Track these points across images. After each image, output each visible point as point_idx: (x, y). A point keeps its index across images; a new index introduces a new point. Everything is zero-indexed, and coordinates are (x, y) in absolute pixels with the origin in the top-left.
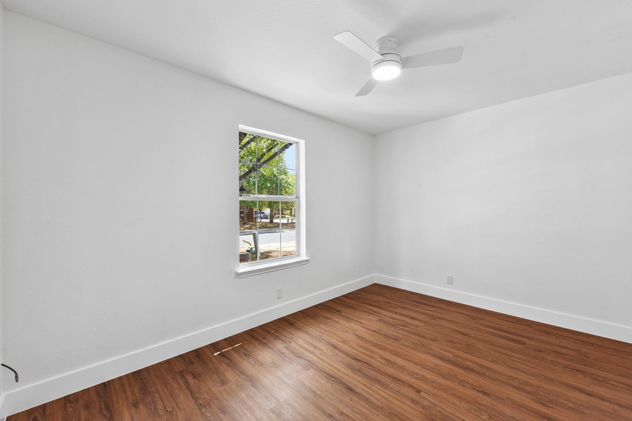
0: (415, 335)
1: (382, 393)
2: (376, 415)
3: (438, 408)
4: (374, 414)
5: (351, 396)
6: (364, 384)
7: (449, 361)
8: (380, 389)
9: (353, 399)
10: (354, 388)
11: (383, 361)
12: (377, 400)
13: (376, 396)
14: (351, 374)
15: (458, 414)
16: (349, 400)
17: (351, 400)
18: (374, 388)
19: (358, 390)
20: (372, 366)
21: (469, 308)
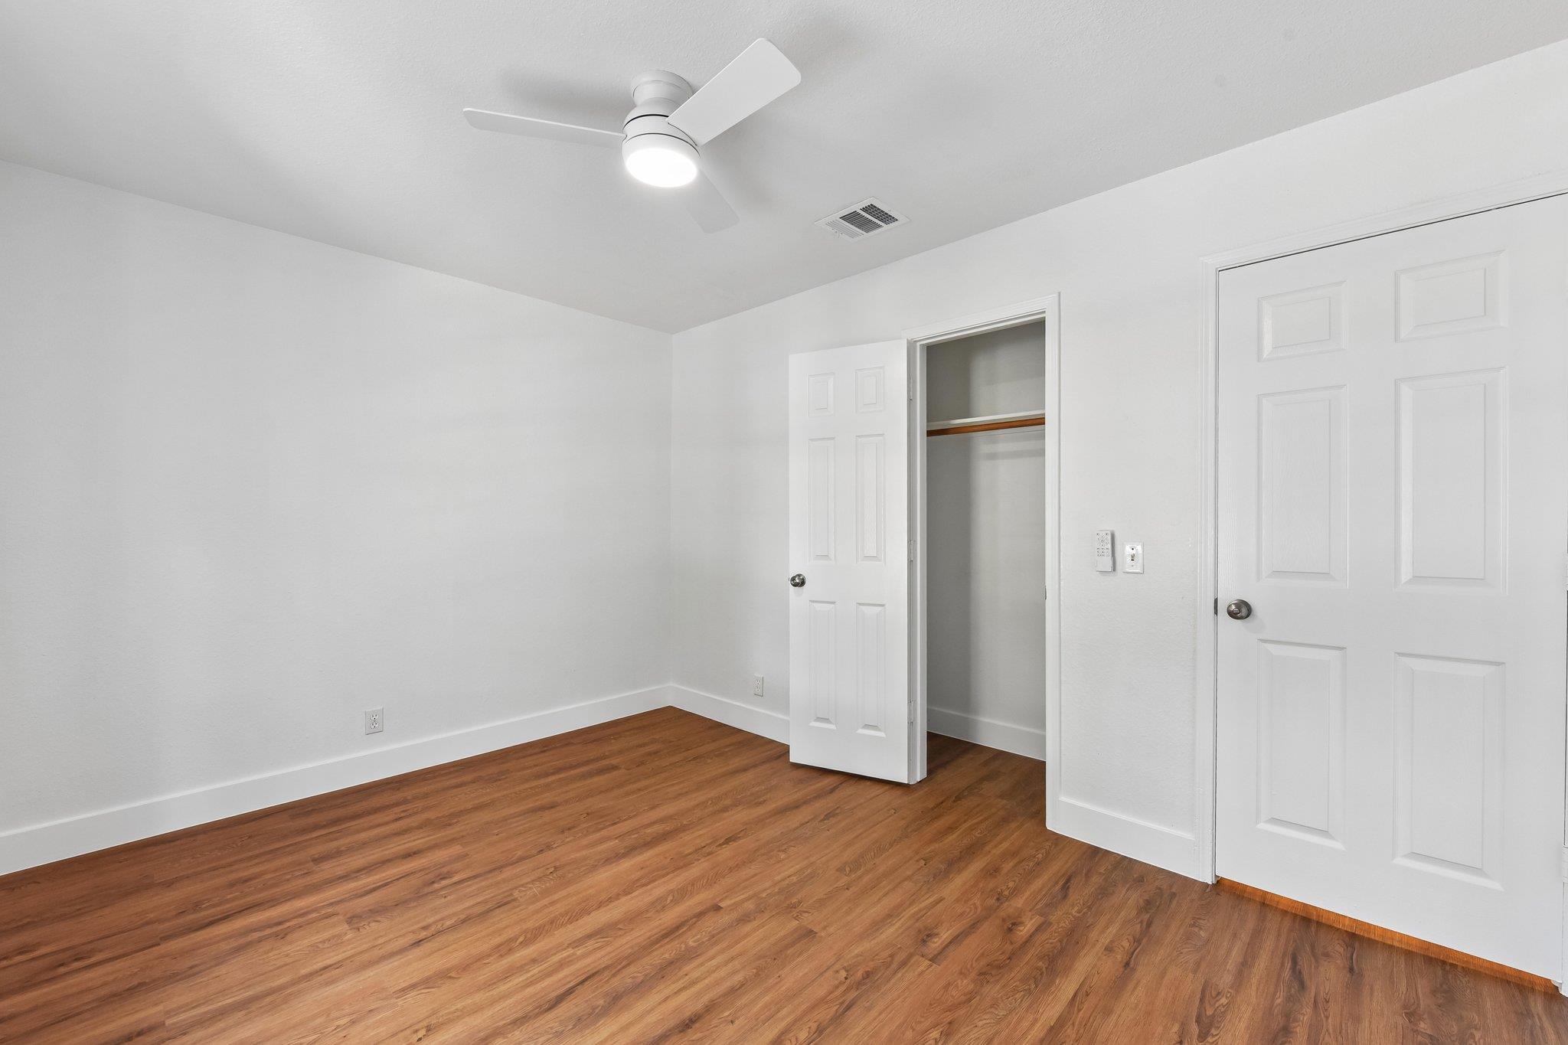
0: (505, 870)
1: (714, 962)
2: (779, 982)
3: (764, 895)
4: (777, 983)
5: (715, 1022)
6: (676, 993)
7: (631, 851)
8: (702, 964)
9: (730, 1018)
10: (687, 1013)
11: (591, 944)
12: (735, 972)
13: (722, 972)
14: (625, 1018)
15: (778, 878)
16: (732, 1029)
17: (732, 1022)
18: (695, 975)
19: (699, 1006)
20: (606, 968)
21: (453, 766)
